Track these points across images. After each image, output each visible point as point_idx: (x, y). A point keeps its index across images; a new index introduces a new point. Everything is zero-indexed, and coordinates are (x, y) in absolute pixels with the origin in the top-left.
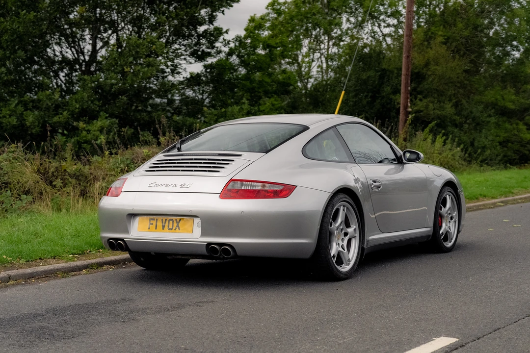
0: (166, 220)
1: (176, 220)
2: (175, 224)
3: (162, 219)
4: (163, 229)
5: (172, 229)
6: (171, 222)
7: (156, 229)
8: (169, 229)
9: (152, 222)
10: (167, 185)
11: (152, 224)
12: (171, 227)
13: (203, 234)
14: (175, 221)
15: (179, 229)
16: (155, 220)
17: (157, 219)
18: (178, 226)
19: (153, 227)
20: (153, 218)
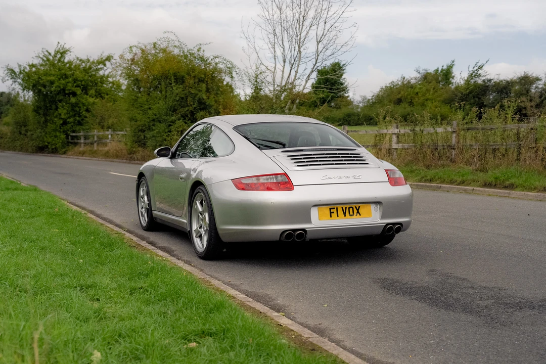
0: (346, 208)
1: (356, 207)
2: (355, 211)
3: (342, 208)
4: (345, 216)
5: (353, 215)
6: (351, 209)
7: (338, 216)
8: (351, 215)
9: (332, 211)
10: (340, 178)
11: (333, 213)
12: (351, 213)
13: (383, 217)
14: (354, 208)
15: (360, 215)
17: (337, 208)
18: (358, 212)
19: (334, 215)
20: (333, 207)
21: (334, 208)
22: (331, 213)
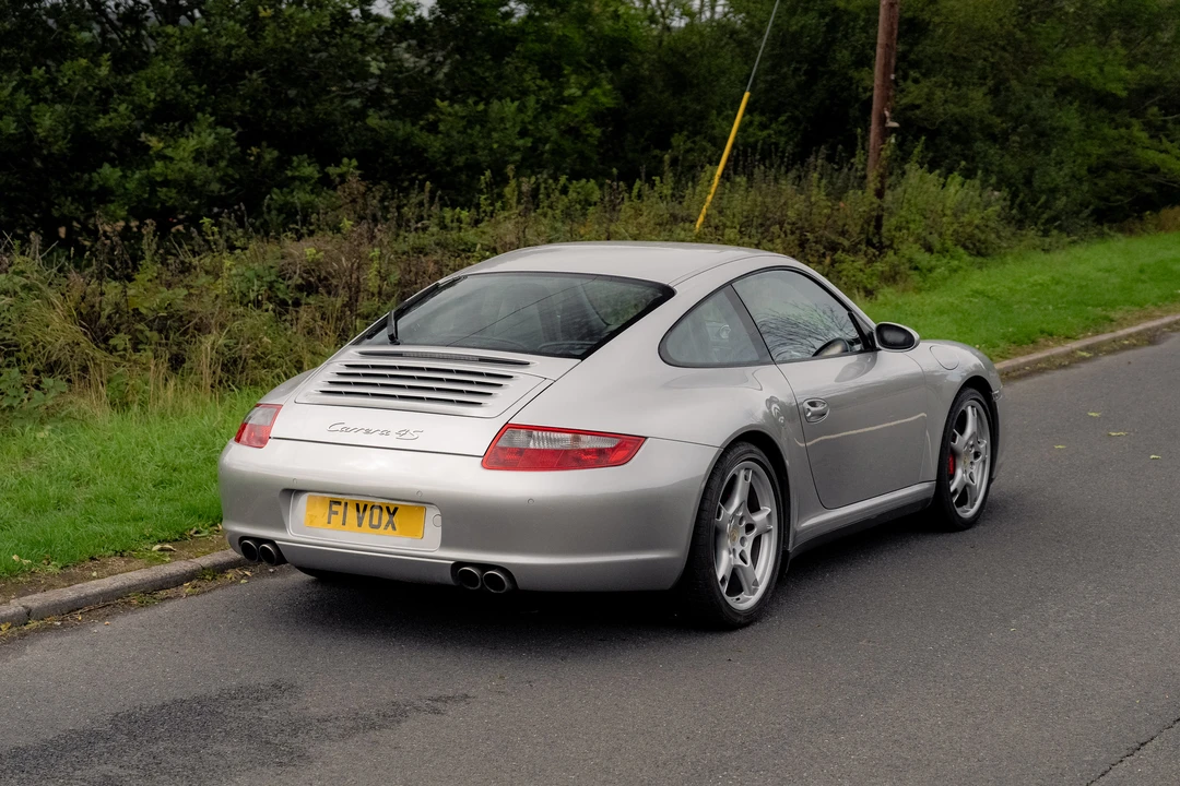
0: (366, 506)
1: (388, 508)
2: (386, 517)
3: (358, 505)
4: (360, 525)
5: (378, 527)
6: (377, 511)
7: (344, 524)
8: (373, 527)
9: (335, 508)
10: (368, 431)
11: (336, 513)
12: (375, 522)
13: (447, 542)
14: (385, 509)
15: (394, 528)
16: (343, 504)
18: (390, 522)
19: (337, 519)
20: (339, 499)
21: (339, 503)
22: (332, 513)
